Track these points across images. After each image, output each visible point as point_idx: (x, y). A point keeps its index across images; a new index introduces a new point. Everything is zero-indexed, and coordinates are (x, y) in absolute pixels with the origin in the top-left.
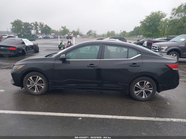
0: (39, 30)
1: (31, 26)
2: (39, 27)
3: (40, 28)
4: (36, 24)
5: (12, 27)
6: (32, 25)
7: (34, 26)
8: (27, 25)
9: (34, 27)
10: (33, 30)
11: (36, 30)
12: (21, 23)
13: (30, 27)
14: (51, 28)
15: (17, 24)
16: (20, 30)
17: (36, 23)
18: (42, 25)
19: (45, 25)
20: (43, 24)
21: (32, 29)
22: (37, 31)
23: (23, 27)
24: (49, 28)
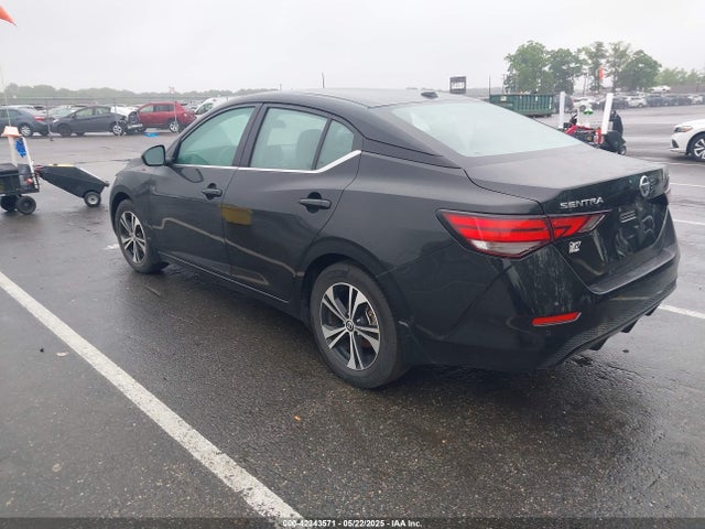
0: (608, 75)
1: (576, 60)
2: (608, 62)
3: (613, 65)
4: (597, 54)
5: (508, 73)
6: (583, 56)
7: (590, 62)
8: (561, 58)
9: (587, 64)
10: (582, 78)
11: (593, 74)
12: (542, 52)
13: (573, 65)
14: (659, 62)
15: (525, 61)
16: (535, 78)
17: (600, 45)
18: (620, 54)
19: (635, 51)
20: (625, 51)
21: (578, 72)
22: (598, 79)
23: (546, 69)
24: (653, 65)
